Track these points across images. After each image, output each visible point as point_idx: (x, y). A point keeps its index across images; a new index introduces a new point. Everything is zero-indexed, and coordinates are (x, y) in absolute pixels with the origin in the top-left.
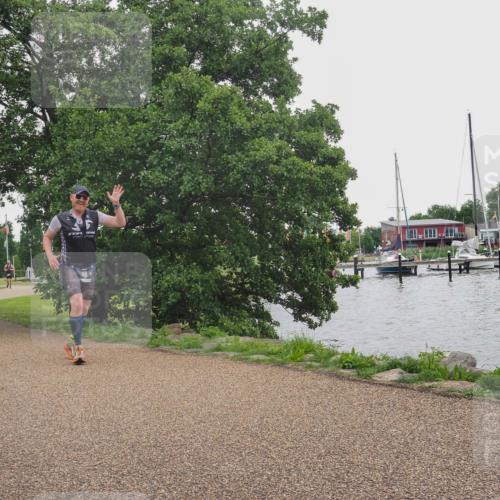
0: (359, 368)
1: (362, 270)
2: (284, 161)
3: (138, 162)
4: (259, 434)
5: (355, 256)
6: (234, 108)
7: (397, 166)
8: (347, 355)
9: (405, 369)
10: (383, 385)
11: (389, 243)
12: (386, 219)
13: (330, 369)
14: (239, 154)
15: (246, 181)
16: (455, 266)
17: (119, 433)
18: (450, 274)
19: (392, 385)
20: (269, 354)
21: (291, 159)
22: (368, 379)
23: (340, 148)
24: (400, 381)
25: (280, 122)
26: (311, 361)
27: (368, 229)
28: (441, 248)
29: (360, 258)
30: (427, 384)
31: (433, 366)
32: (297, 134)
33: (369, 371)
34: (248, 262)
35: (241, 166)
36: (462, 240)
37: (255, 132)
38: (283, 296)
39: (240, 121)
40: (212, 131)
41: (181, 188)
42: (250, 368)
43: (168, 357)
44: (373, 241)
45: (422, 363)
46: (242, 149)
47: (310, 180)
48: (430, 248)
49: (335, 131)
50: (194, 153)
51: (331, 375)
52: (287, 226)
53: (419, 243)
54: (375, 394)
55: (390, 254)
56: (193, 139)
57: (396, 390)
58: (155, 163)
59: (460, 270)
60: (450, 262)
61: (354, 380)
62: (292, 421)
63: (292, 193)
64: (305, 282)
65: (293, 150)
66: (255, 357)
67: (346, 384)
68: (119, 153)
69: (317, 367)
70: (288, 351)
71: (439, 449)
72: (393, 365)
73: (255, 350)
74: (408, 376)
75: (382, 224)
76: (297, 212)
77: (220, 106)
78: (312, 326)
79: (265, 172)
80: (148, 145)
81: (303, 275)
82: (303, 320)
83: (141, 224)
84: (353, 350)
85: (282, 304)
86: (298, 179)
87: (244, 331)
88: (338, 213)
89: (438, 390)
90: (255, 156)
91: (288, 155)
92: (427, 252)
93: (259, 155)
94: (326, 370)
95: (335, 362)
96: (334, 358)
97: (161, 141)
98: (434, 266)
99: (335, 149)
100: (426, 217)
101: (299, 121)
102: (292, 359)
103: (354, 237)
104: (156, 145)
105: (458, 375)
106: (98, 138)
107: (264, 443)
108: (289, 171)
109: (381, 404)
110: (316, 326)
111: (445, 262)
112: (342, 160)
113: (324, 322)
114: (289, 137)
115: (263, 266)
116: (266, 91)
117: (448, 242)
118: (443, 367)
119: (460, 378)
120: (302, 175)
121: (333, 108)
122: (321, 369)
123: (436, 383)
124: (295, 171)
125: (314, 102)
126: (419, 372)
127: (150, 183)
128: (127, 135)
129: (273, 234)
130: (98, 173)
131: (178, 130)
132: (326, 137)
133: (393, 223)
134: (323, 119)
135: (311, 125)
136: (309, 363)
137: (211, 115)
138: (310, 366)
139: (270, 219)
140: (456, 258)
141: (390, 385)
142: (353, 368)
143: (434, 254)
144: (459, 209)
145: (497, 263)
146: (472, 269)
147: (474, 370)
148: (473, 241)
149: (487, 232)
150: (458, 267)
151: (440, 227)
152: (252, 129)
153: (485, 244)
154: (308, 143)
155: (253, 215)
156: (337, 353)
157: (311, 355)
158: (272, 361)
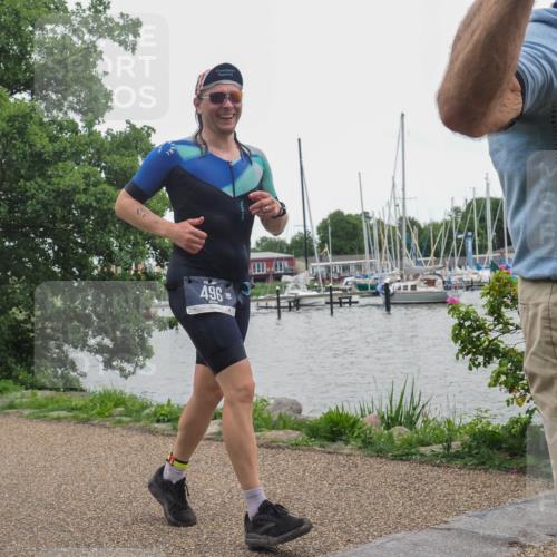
0: (175, 420)
2: (92, 189)
4: (56, 505)
6: (33, 128)
8: (162, 406)
14: (39, 180)
16: (284, 303)
18: (279, 312)
20: (72, 409)
21: (100, 187)
24: (219, 434)
25: (88, 144)
26: (121, 415)
28: (269, 284)
31: (256, 415)
32: (108, 157)
35: (42, 196)
36: (292, 274)
37: (59, 156)
39: (41, 142)
42: (49, 428)
46: (43, 175)
48: (259, 284)
51: (143, 430)
52: (95, 261)
57: (215, 444)
59: (290, 307)
60: (278, 299)
61: (168, 435)
62: (95, 487)
63: (101, 225)
65: (103, 175)
66: (55, 414)
67: (160, 440)
69: (127, 423)
70: (95, 405)
73: (56, 406)
76: (108, 246)
77: (17, 125)
84: (169, 401)
86: (109, 210)
88: (155, 249)
89: (261, 442)
90: (59, 184)
91: (98, 182)
92: (256, 289)
94: (138, 425)
95: (148, 416)
96: (147, 411)
98: (263, 304)
100: (254, 251)
101: (111, 143)
102: (100, 414)
105: (282, 423)
107: (61, 516)
108: (98, 201)
111: (274, 299)
114: (99, 159)
117: (278, 278)
118: (265, 415)
119: (284, 428)
121: (150, 130)
122: (131, 424)
123: (259, 434)
124: (105, 201)
125: (128, 122)
129: (80, 271)
134: (138, 142)
135: (125, 148)
136: (118, 418)
137: (5, 135)
138: (120, 422)
140: (286, 295)
142: (168, 421)
143: (263, 291)
144: (288, 242)
145: (328, 299)
146: (303, 305)
147: (300, 417)
148: (304, 277)
149: (318, 266)
150: (287, 304)
151: (269, 261)
152: (55, 153)
153: (316, 279)
154: (121, 169)
155: (56, 248)
156: (151, 405)
157: (121, 409)
158: (75, 417)
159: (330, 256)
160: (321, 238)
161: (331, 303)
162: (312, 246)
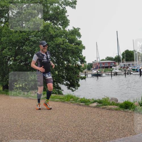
0: (85, 102)
1: (87, 75)
2: (65, 44)
3: (22, 44)
4: (57, 122)
5: (85, 71)
6: (50, 29)
7: (97, 46)
8: (82, 99)
9: (98, 102)
10: (92, 107)
11: (95, 67)
12: (94, 61)
13: (77, 103)
14: (52, 42)
15: (54, 50)
16: (113, 74)
17: (16, 122)
18: (112, 76)
19: (95, 107)
20: (60, 99)
22: (88, 106)
23: (81, 41)
24: (97, 106)
25: (64, 33)
27: (89, 64)
28: (109, 69)
29: (86, 72)
30: (104, 107)
31: (106, 102)
32: (68, 36)
33: (88, 103)
34: (54, 73)
35: (52, 45)
36: (115, 66)
37: (57, 36)
38: (65, 83)
39: (52, 32)
40: (44, 35)
41: (35, 52)
42: (55, 103)
43: (31, 100)
44: (90, 67)
45: (103, 101)
46: (53, 41)
47: (72, 49)
48: (106, 69)
49: (79, 35)
50: (39, 41)
51: (78, 104)
52: (65, 63)
53: (103, 67)
54: (90, 110)
55: (95, 70)
56: (39, 38)
58: (27, 44)
59: (114, 75)
60: (111, 73)
61: (84, 106)
62: (66, 118)
63: (67, 53)
64: (71, 78)
65: (67, 41)
66: (56, 100)
67: (82, 107)
68: (17, 42)
70: (66, 98)
71: (107, 124)
72: (95, 102)
73: (56, 98)
74: (99, 104)
75: (93, 62)
76: (69, 58)
77: (46, 28)
78: (73, 91)
79: (59, 47)
80: (25, 39)
81: (70, 76)
82: (70, 89)
83: (23, 62)
84: (84, 97)
85: (64, 85)
86: (69, 49)
87: (53, 92)
88: (80, 59)
89: (108, 108)
90: (56, 42)
91: (66, 42)
92: (105, 70)
93: (58, 42)
94: (76, 103)
95: (79, 101)
96: (78, 100)
97: (29, 38)
98: (107, 74)
99: (79, 41)
100: (105, 60)
101: (69, 33)
102: (67, 100)
103: (85, 66)
104: (28, 39)
105: (113, 104)
106: (11, 37)
107: (58, 124)
108: (66, 47)
109: (92, 112)
110: (74, 91)
112: (81, 44)
113: (76, 89)
114: (66, 37)
115: (59, 74)
116: (60, 24)
117: (111, 67)
118: (108, 102)
119: (113, 105)
120: (70, 48)
121: (79, 29)
122: (75, 103)
123: (107, 106)
124: (68, 47)
125: (73, 27)
126: (102, 103)
127: (26, 50)
128: (19, 36)
129: (62, 65)
130: (11, 47)
131: (34, 35)
132: (77, 37)
133: (96, 62)
134: (76, 32)
135: (72, 34)
136: (71, 101)
137: (44, 31)
138: (72, 102)
139: (61, 60)
140: (113, 71)
141: (94, 107)
142: (84, 102)
143: (107, 70)
144: (114, 58)
145: (124, 73)
146: (118, 74)
147: (117, 102)
148: (118, 67)
149: (122, 64)
150: (114, 74)
151: (109, 63)
152: (56, 35)
153: (121, 68)
154: (72, 39)
155: (56, 59)
156: (79, 98)
157: (72, 99)
158: (61, 101)
159: (125, 62)
160: (123, 57)
161: (125, 74)
162: (120, 59)
